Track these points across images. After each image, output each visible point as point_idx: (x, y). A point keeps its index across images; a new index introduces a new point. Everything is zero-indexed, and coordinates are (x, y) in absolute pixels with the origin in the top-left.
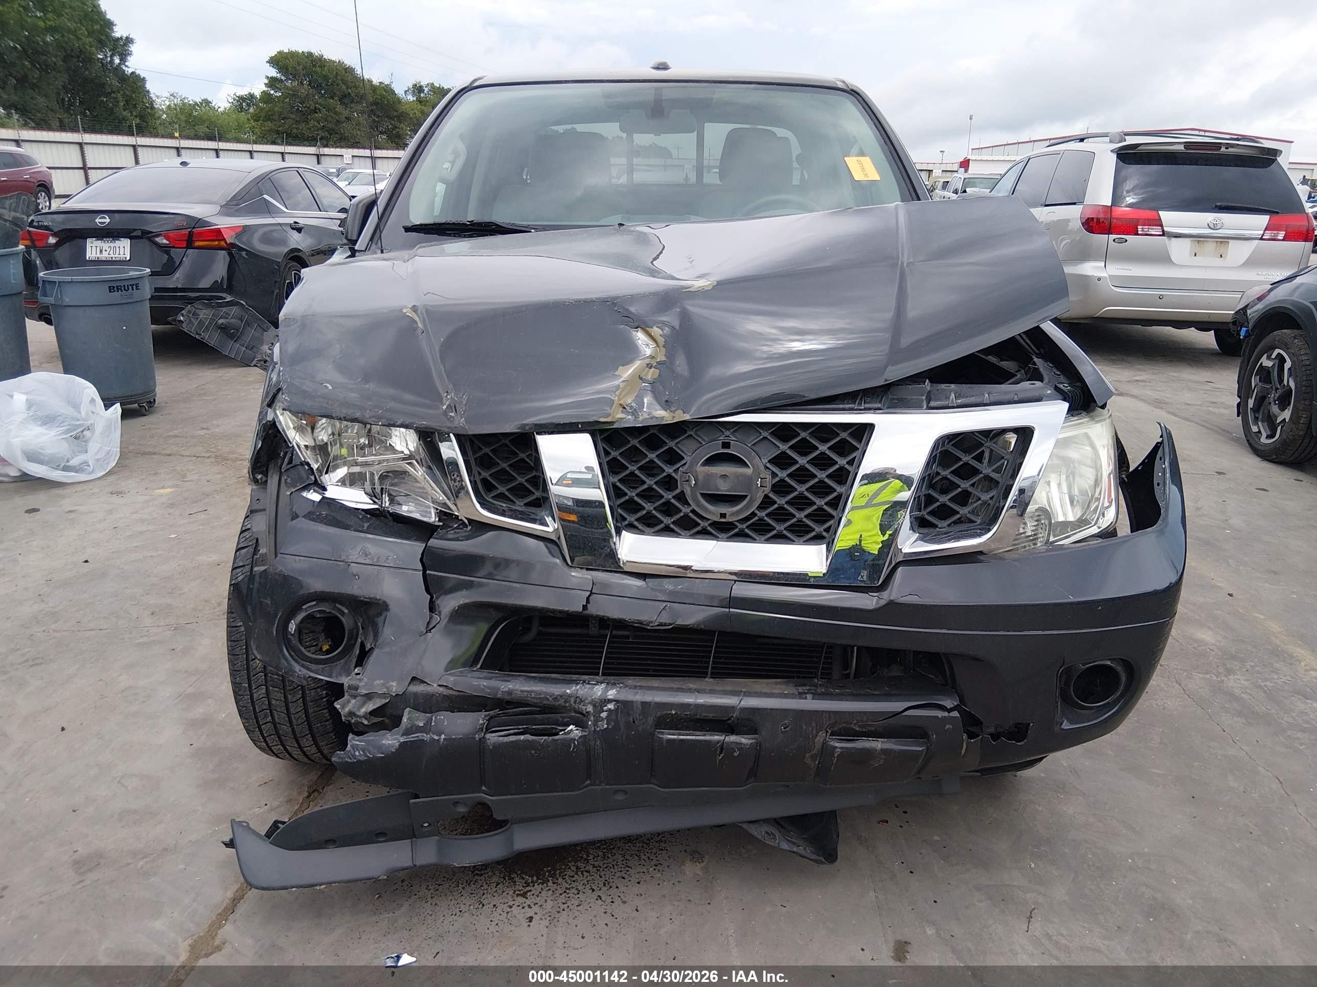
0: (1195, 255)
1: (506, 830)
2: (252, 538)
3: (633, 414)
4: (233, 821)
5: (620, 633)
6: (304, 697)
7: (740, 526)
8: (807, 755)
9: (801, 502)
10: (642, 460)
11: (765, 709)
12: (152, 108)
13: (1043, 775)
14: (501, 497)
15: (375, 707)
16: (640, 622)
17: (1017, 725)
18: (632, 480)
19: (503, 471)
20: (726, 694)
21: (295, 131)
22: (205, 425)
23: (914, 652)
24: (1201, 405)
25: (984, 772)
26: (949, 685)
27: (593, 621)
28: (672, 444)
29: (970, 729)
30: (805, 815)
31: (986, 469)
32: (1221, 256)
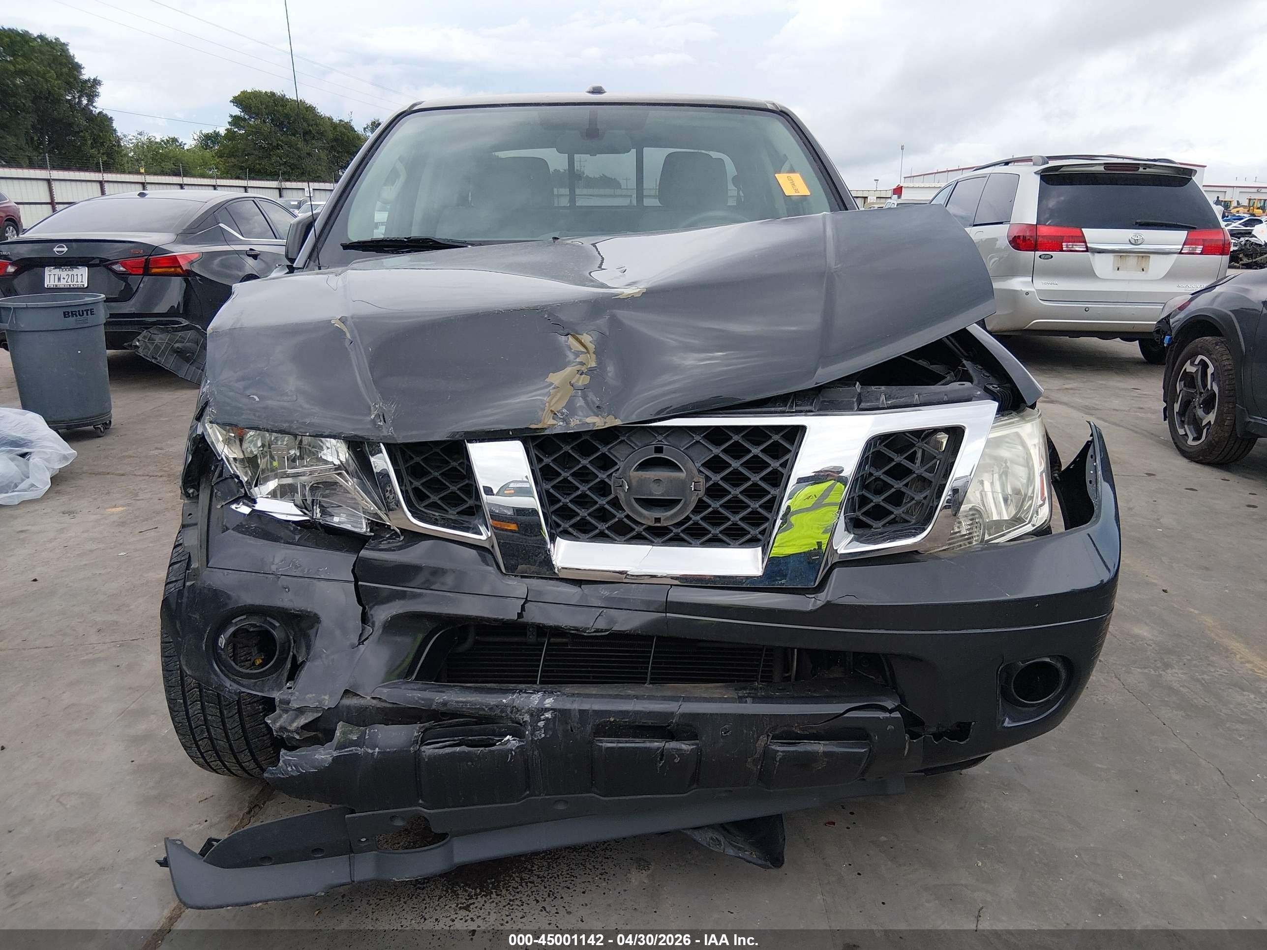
0: (1118, 269)
1: (445, 844)
2: (185, 553)
3: (564, 420)
4: (167, 839)
5: (559, 640)
6: (240, 712)
7: (675, 530)
8: (749, 760)
9: (735, 505)
10: (575, 467)
11: (704, 714)
12: (119, 146)
13: (987, 772)
14: (434, 506)
15: (307, 721)
16: (577, 629)
17: (959, 724)
18: (565, 487)
19: (436, 480)
20: (665, 700)
21: (258, 166)
22: (159, 446)
23: (854, 653)
24: (1129, 411)
25: (927, 771)
26: (890, 686)
27: (531, 630)
28: (604, 450)
29: (911, 729)
30: (751, 820)
31: (918, 468)
32: (1143, 270)
